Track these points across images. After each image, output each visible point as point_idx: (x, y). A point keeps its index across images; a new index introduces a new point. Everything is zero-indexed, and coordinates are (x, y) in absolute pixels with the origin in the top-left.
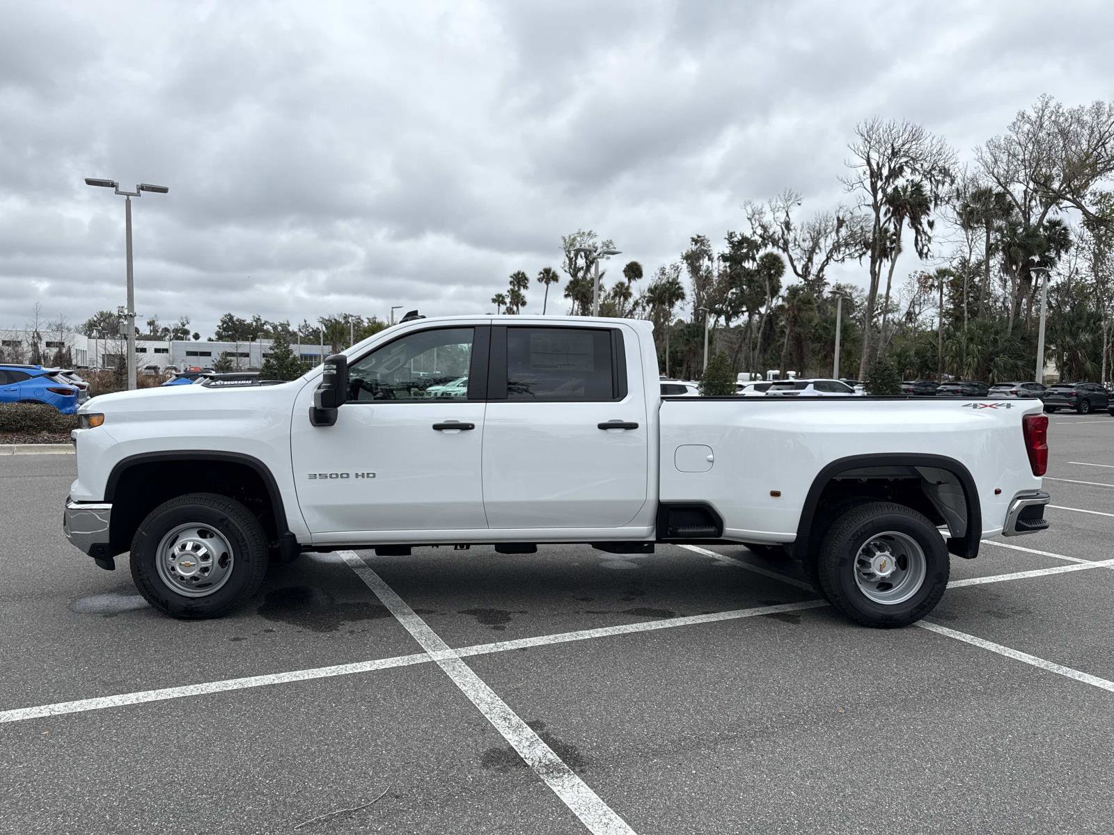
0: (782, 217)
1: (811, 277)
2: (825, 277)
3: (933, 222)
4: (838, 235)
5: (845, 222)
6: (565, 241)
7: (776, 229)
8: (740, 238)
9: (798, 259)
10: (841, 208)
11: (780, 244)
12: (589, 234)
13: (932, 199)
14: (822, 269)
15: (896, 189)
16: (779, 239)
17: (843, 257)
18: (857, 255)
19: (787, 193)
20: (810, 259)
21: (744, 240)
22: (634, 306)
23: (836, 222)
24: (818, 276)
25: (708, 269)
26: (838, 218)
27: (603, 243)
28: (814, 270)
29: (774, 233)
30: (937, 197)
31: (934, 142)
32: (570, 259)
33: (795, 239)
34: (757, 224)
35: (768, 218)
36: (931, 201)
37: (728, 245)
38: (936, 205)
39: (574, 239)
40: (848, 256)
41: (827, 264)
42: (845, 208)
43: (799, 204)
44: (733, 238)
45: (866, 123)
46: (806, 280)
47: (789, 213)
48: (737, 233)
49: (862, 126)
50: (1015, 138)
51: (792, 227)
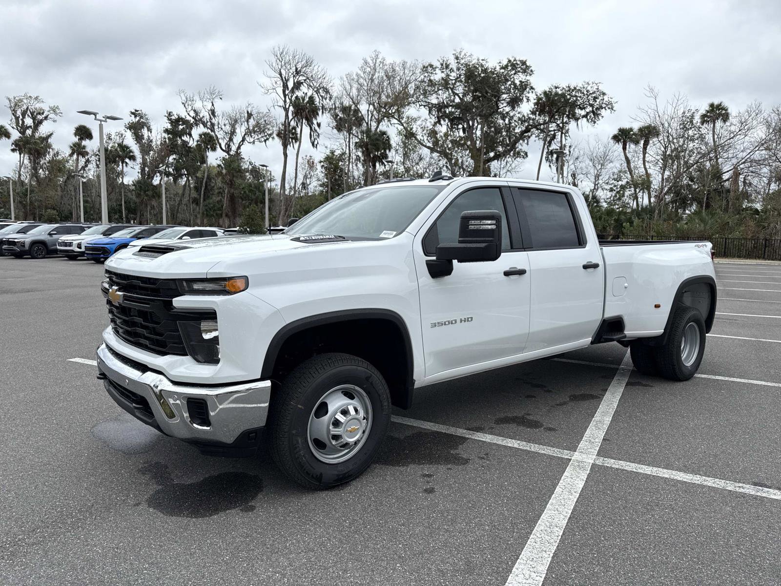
0: (209, 106)
1: (232, 153)
2: (241, 154)
3: (320, 124)
4: (248, 124)
5: (252, 115)
6: (10, 101)
7: (205, 114)
8: (177, 117)
9: (221, 138)
10: (249, 105)
11: (208, 126)
12: (36, 98)
13: (320, 108)
14: (239, 148)
15: (297, 97)
16: (207, 122)
17: (254, 141)
18: (263, 140)
19: (212, 89)
20: (231, 140)
21: (180, 120)
22: (85, 163)
23: (246, 115)
24: (237, 152)
25: (149, 139)
26: (248, 112)
27: (50, 108)
28: (234, 148)
29: (203, 117)
30: (323, 107)
31: (320, 69)
32: (17, 118)
33: (219, 124)
34: (190, 108)
35: (198, 105)
36: (319, 109)
37: (167, 121)
38: (323, 113)
39: (21, 101)
40: (257, 140)
41: (242, 144)
42: (252, 105)
43: (221, 99)
44: (171, 116)
45: (279, 48)
46: (229, 154)
47: (214, 103)
48: (175, 113)
49: (277, 49)
50: (362, 75)
51: (216, 115)
